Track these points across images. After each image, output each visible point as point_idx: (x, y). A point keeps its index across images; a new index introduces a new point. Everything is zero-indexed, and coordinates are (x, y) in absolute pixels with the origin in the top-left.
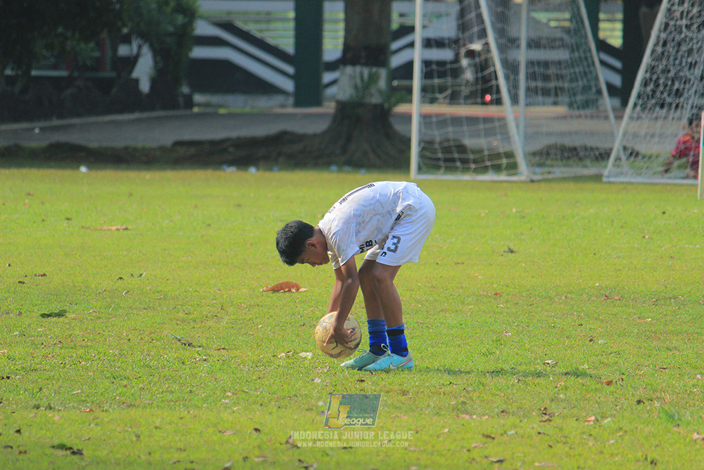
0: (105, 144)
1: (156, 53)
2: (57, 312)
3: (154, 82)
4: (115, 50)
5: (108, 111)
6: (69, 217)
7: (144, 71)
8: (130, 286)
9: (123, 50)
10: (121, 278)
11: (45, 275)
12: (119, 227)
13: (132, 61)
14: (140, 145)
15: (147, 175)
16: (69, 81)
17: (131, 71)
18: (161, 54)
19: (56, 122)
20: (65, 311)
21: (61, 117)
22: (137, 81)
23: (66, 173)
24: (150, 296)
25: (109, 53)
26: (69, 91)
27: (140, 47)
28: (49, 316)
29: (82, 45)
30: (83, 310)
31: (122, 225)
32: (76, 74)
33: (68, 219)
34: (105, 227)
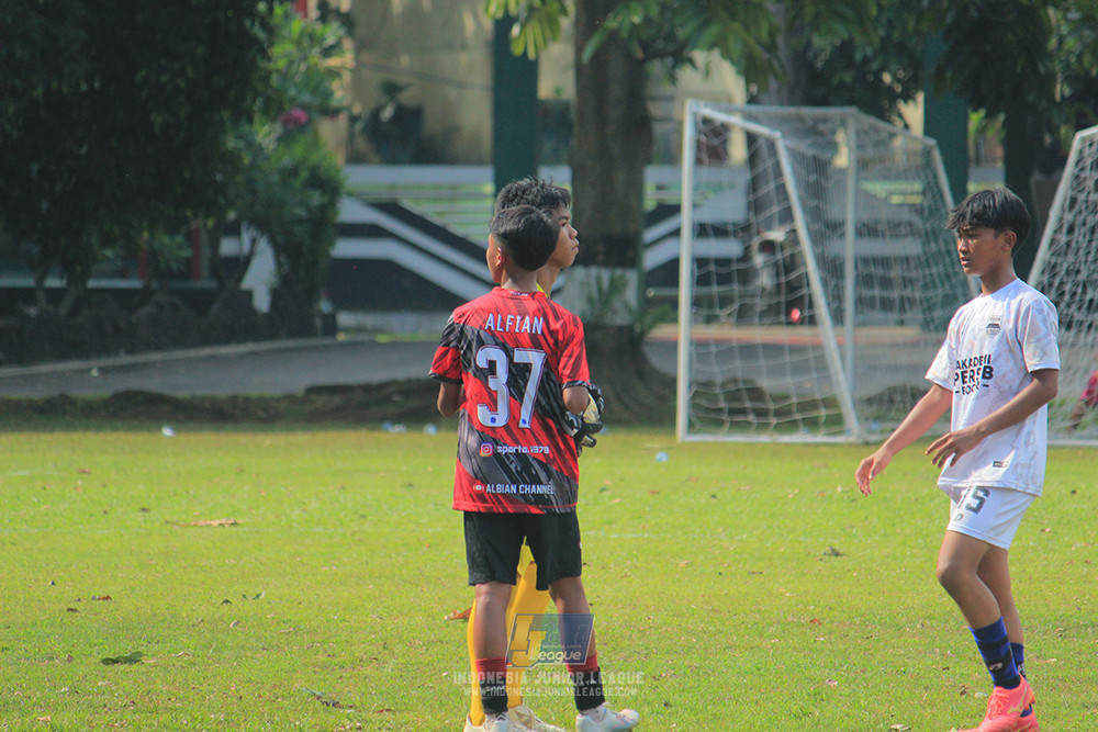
0: (200, 392)
1: (278, 249)
2: (128, 654)
3: (276, 294)
4: (215, 246)
5: (206, 341)
6: (146, 506)
7: (261, 278)
8: (241, 613)
9: (228, 247)
10: (227, 601)
11: (108, 598)
12: (223, 521)
13: (241, 264)
14: (254, 393)
15: (267, 440)
16: (145, 295)
17: (240, 279)
18: (288, 251)
19: (124, 359)
20: (140, 654)
21: (131, 351)
22: (249, 294)
23: (142, 438)
24: (272, 628)
25: (206, 252)
26: (146, 310)
27: (254, 241)
28: (115, 661)
29: (166, 240)
30: (169, 652)
31: (229, 519)
32: (155, 285)
33: (144, 510)
34: (202, 522)
